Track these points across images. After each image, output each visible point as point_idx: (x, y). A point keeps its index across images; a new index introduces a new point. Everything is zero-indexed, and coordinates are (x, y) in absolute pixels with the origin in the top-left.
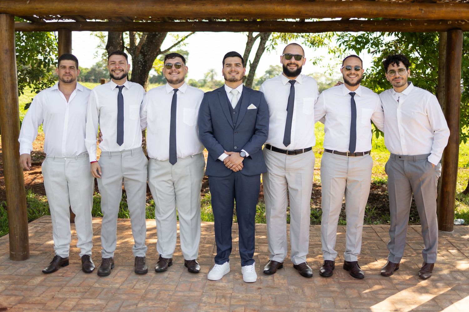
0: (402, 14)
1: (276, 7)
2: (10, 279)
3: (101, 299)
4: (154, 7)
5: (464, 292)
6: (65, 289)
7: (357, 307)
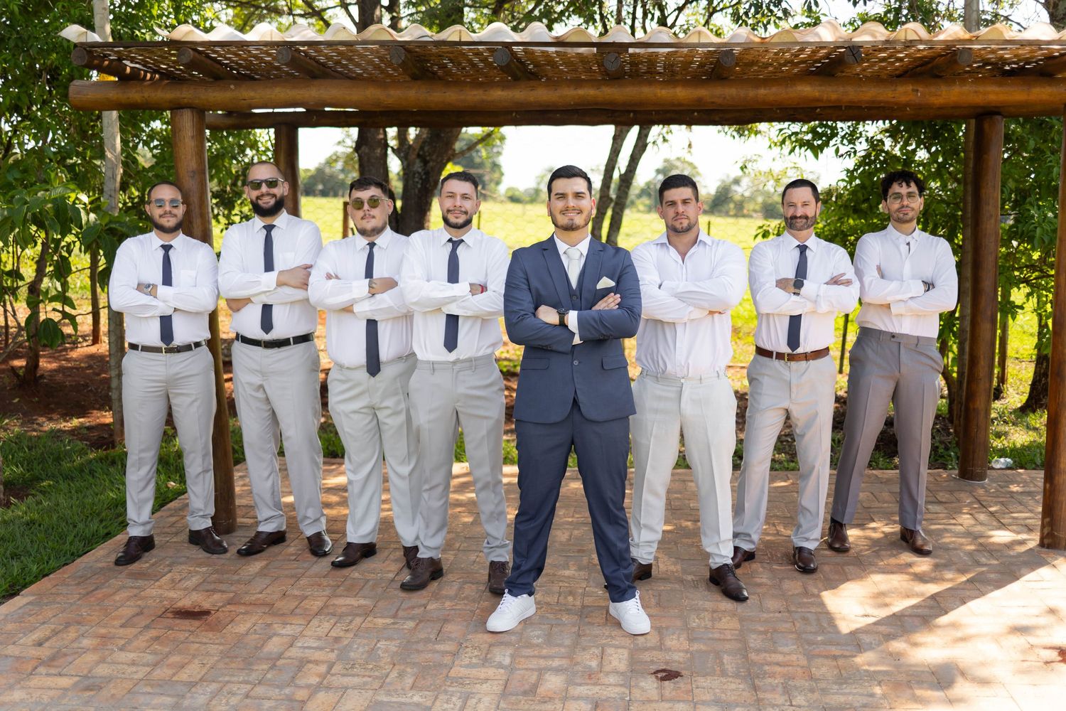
0: (881, 98)
1: (659, 91)
2: (210, 566)
3: (364, 597)
4: (447, 94)
5: (989, 585)
6: (303, 582)
7: (799, 610)
